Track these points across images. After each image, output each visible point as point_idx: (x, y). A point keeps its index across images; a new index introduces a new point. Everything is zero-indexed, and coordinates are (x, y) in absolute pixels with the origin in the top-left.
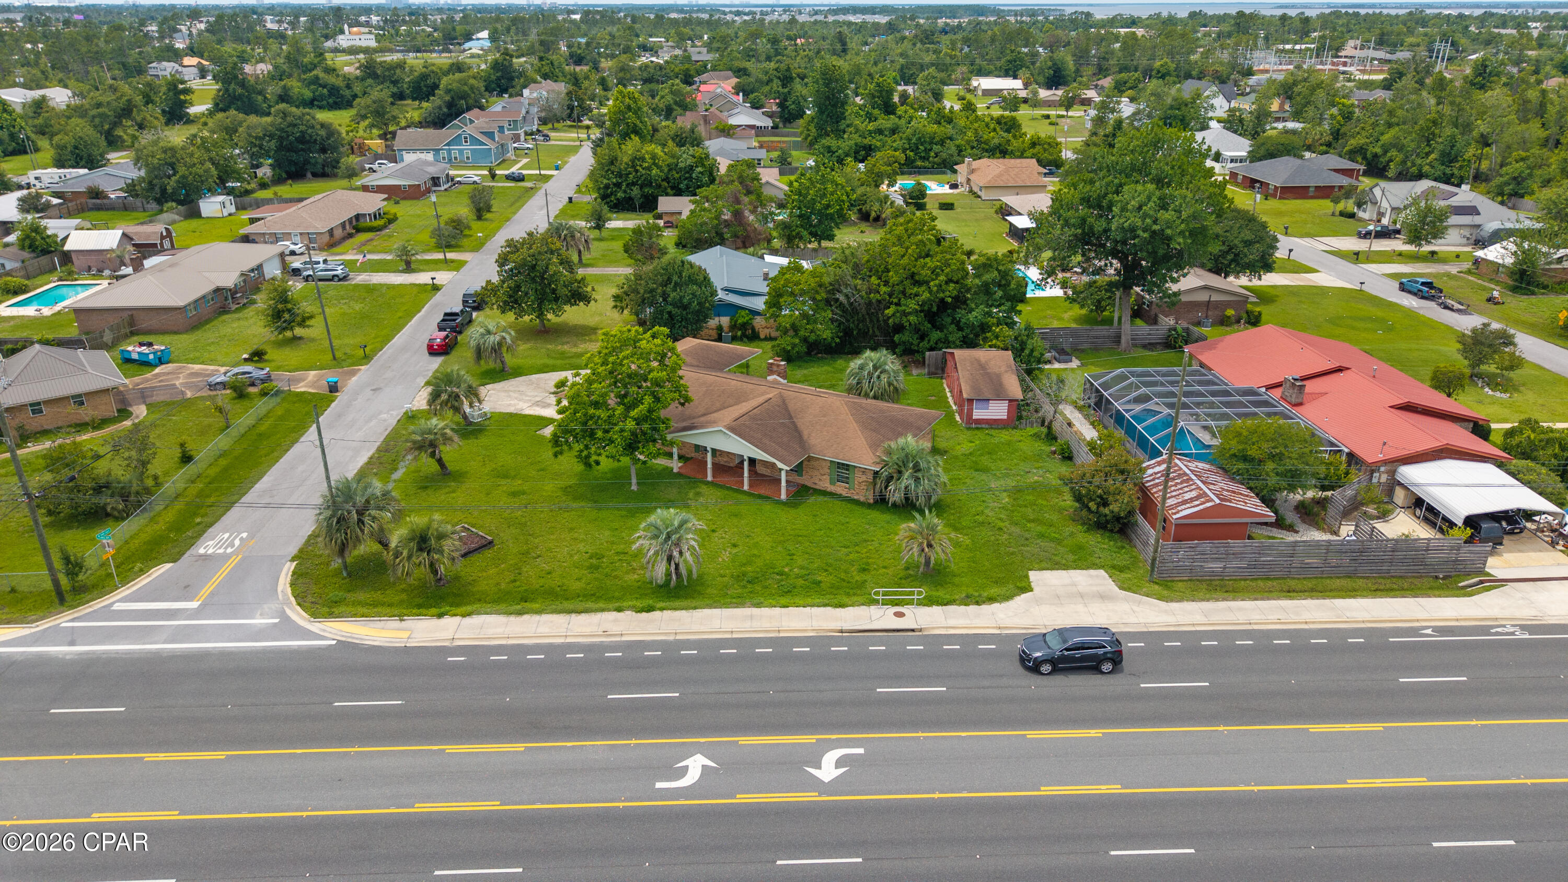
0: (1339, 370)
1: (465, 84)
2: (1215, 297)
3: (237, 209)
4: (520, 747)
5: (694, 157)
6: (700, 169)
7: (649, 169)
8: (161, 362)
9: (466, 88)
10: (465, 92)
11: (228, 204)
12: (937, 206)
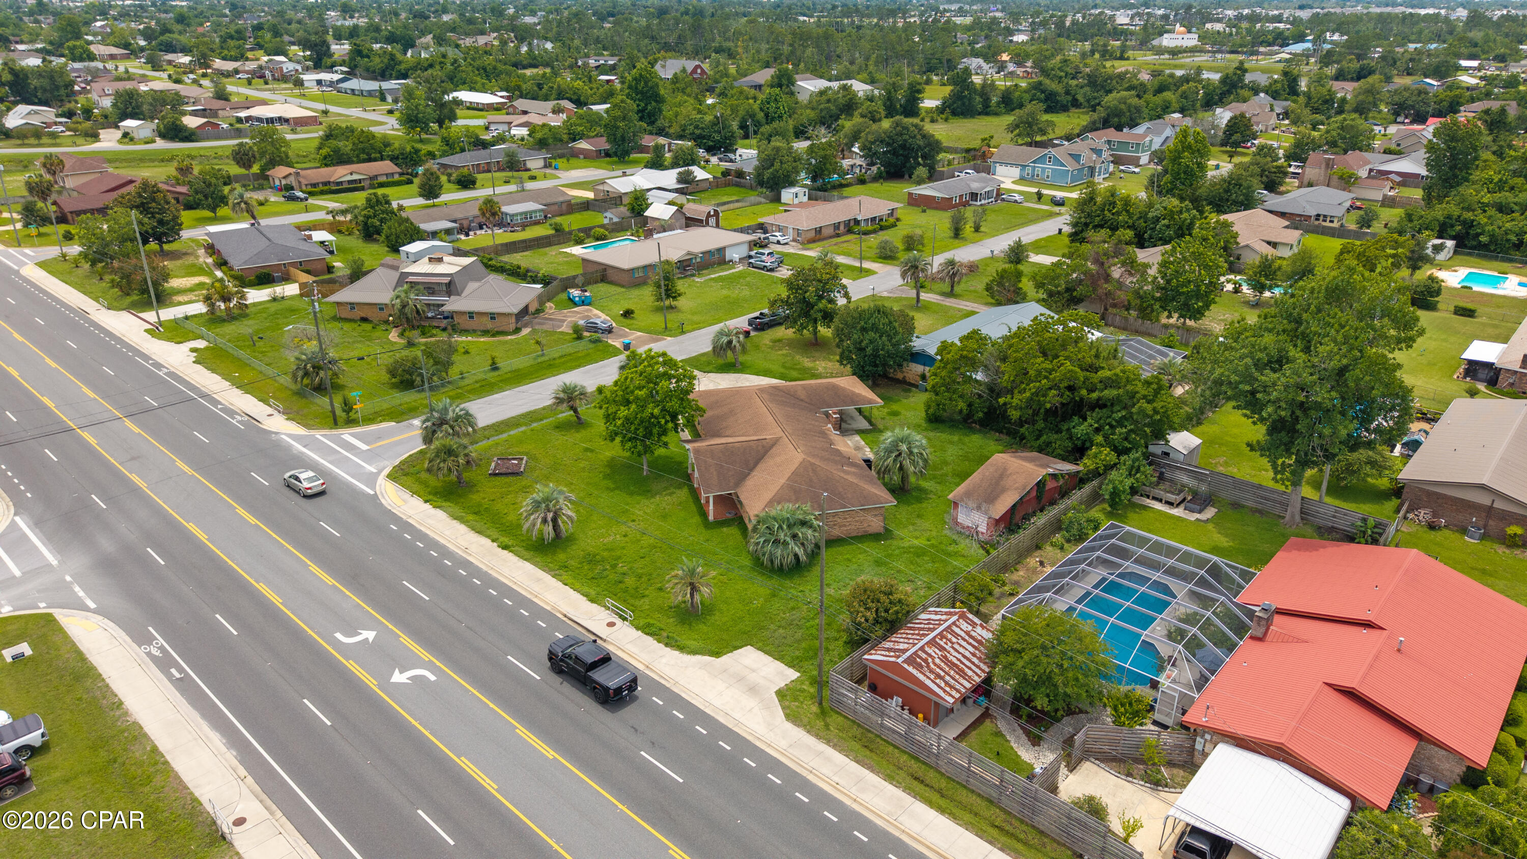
0: (1368, 625)
1: (1125, 103)
2: (1498, 505)
3: (810, 199)
4: (330, 581)
5: (1165, 209)
6: (1166, 222)
7: (1118, 213)
8: (583, 303)
9: (1123, 106)
10: (1121, 110)
11: (801, 195)
12: (1452, 309)
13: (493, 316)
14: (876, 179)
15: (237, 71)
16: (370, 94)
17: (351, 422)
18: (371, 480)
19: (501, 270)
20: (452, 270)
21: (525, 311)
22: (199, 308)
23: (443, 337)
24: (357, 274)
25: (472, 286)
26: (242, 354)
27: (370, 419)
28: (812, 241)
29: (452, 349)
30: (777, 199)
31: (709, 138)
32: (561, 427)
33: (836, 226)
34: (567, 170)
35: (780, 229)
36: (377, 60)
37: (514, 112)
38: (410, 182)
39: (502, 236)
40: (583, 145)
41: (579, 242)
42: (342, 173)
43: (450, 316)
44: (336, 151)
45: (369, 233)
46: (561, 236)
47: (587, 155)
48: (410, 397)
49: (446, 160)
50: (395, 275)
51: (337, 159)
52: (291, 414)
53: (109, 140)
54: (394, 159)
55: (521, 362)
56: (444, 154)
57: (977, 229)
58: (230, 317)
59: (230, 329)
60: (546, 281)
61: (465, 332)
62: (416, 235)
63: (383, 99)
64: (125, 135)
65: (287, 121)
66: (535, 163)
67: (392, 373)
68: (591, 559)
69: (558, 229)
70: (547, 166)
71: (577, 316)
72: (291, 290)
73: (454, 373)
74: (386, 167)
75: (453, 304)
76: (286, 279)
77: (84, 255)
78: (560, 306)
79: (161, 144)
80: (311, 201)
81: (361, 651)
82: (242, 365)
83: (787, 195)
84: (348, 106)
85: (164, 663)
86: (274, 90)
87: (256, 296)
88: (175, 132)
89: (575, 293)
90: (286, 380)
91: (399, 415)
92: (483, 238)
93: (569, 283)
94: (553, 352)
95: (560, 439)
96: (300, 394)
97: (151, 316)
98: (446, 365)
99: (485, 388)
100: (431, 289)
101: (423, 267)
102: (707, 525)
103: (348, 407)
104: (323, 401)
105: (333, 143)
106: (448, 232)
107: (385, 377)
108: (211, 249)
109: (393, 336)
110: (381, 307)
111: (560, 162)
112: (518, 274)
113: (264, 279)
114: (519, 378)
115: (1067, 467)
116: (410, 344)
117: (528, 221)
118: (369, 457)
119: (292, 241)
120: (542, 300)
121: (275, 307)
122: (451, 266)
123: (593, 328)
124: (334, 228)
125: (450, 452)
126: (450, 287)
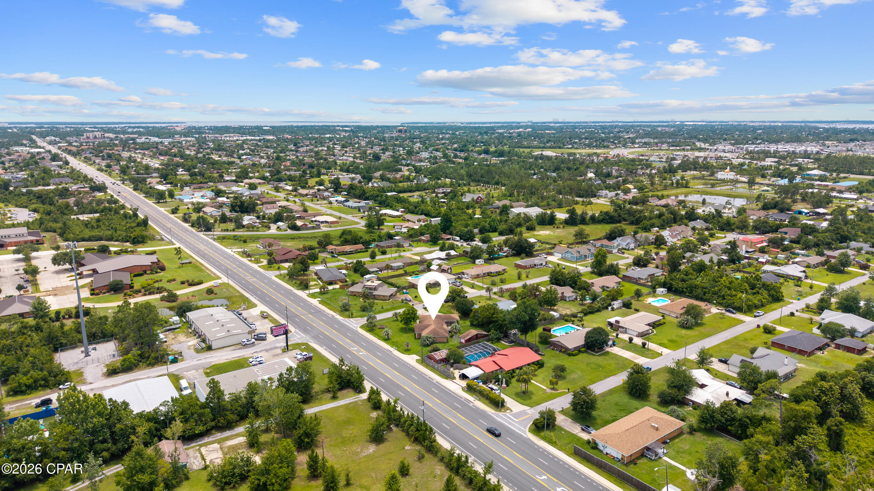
8: (406, 294)
10: (615, 231)
11: (482, 262)
12: (634, 309)
13: (384, 296)
14: (511, 256)
15: (307, 195)
16: (355, 208)
17: (352, 317)
18: (356, 328)
19: (388, 283)
20: (376, 284)
21: (392, 295)
22: (318, 290)
23: (372, 301)
24: (353, 284)
25: (380, 288)
26: (329, 302)
27: (356, 317)
28: (476, 278)
29: (374, 303)
30: (474, 263)
31: (465, 236)
32: (395, 321)
33: (484, 274)
34: (416, 247)
35: (467, 274)
36: (358, 191)
37: (405, 220)
38: (367, 251)
39: (391, 273)
40: (423, 238)
41: (411, 276)
42: (348, 248)
43: (374, 296)
44: (346, 239)
45: (356, 271)
46: (406, 274)
47: (424, 241)
48: (364, 313)
49: (379, 244)
50: (362, 285)
51: (346, 242)
52: (341, 315)
53: (273, 230)
54: (362, 243)
55: (388, 307)
56: (378, 241)
57: (527, 277)
58: (324, 293)
59: (325, 296)
60: (398, 287)
61: (377, 299)
62: (369, 273)
63: (359, 211)
64: (278, 227)
65: (328, 222)
66: (406, 245)
67: (361, 308)
68: (393, 342)
69: (406, 272)
70: (410, 245)
71: (403, 297)
72: (337, 286)
73: (374, 309)
74: (360, 246)
75: (375, 293)
76: (336, 283)
77: (288, 275)
78: (401, 294)
79: (289, 232)
80: (339, 258)
81: (355, 350)
82: (329, 304)
83: (477, 261)
84: (347, 214)
85: (326, 350)
86: (321, 204)
87: (330, 287)
88: (294, 227)
89: (405, 291)
90: (339, 309)
91: (362, 317)
92: (385, 274)
93: (404, 288)
94: (396, 305)
95: (393, 323)
96: (342, 311)
97: (307, 292)
98: (372, 307)
99: (380, 312)
100: (370, 289)
101: (369, 283)
102: (415, 339)
103: (352, 314)
104: (347, 313)
105: (344, 236)
106: (376, 271)
107: (359, 309)
108: (316, 274)
109: (361, 299)
110: (359, 293)
111: (414, 244)
112: (392, 285)
113: (331, 283)
114: (387, 310)
115: (486, 333)
116: (365, 302)
117: (399, 268)
118: (356, 324)
119: (336, 272)
120: (396, 292)
121: (334, 291)
122: (376, 283)
123: (406, 300)
124: (346, 268)
125: (371, 323)
126: (375, 289)
